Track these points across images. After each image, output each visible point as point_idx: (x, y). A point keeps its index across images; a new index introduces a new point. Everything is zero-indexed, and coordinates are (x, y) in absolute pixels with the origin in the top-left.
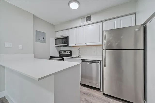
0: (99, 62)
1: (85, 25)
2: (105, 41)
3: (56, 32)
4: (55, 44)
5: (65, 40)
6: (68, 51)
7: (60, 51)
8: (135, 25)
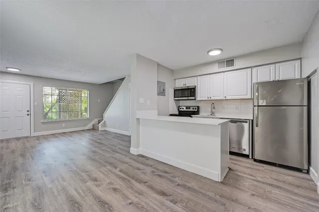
0: (248, 121)
1: (224, 72)
2: (257, 94)
3: (175, 79)
4: (175, 97)
5: (191, 92)
6: (194, 108)
7: (179, 107)
8: (300, 77)
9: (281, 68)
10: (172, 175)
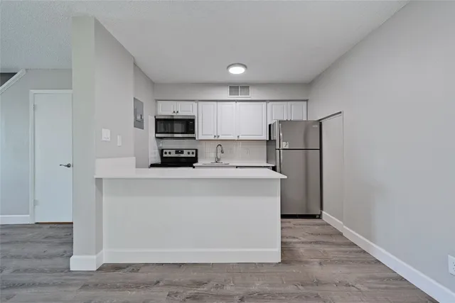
1: (236, 101)
3: (157, 100)
4: (156, 132)
5: (188, 125)
6: (191, 151)
9: (293, 107)
10: (213, 283)
